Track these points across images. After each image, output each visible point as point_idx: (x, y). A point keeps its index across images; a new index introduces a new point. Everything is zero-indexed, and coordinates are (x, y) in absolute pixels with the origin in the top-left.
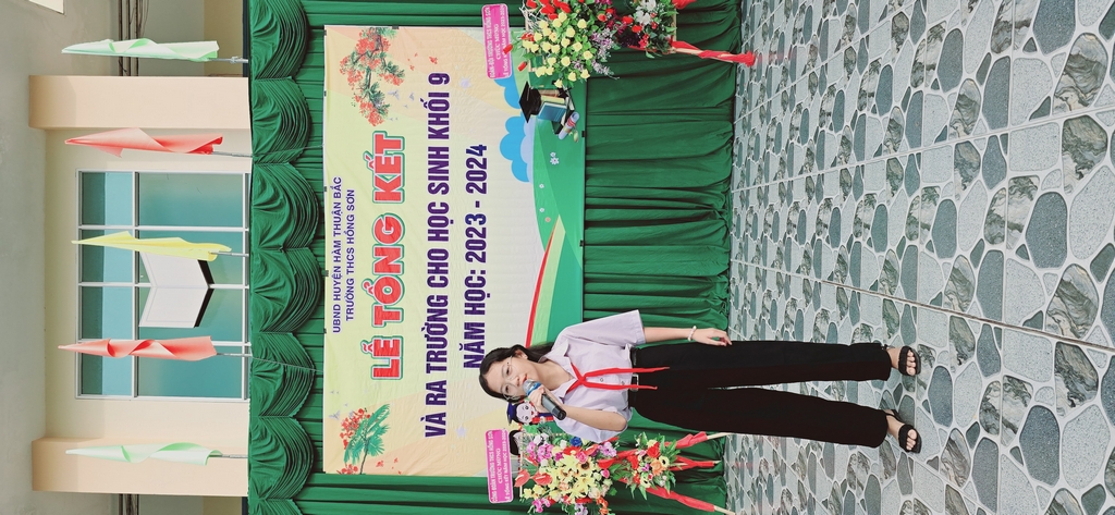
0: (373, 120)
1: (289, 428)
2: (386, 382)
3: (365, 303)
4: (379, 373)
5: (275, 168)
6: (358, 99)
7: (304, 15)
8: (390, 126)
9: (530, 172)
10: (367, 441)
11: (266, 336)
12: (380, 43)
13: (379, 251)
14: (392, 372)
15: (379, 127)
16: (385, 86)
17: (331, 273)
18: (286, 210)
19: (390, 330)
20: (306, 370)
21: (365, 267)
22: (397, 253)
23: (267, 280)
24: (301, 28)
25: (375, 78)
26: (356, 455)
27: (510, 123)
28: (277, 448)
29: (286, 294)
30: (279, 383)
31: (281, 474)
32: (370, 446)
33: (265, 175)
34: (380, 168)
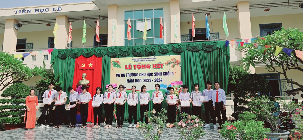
0: (165, 63)
1: (118, 52)
2: (124, 67)
3: (137, 63)
4: (126, 66)
5: (158, 48)
6: (169, 61)
7: (182, 52)
8: (165, 66)
10: (115, 65)
11: (132, 48)
12: (178, 64)
13: (145, 65)
14: (126, 68)
15: (165, 64)
16: (171, 65)
17: (141, 58)
18: (151, 50)
19: (133, 67)
20: (126, 55)
21: (142, 63)
22: (145, 68)
23: (140, 48)
24: (180, 51)
25: (172, 63)
26: (113, 63)
27: (166, 85)
28: (114, 51)
29: (138, 51)
30: (124, 51)
31: (110, 52)
33: (156, 47)
34: (158, 65)
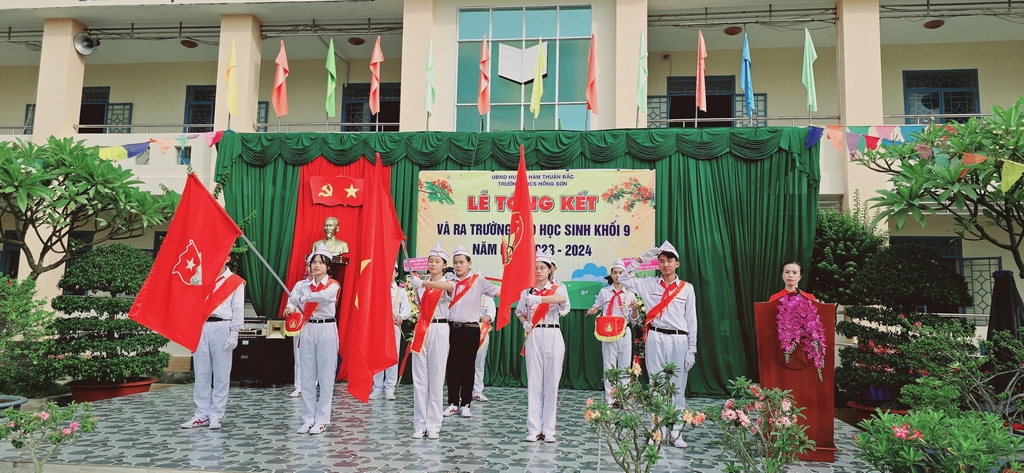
0: (604, 195)
1: (443, 154)
2: (465, 204)
3: (507, 192)
4: (471, 200)
5: (579, 143)
6: (616, 187)
7: (661, 158)
8: (601, 204)
9: (576, 279)
10: (435, 194)
11: (490, 140)
12: (646, 199)
14: (471, 207)
15: (601, 199)
16: (623, 201)
18: (556, 150)
19: (493, 205)
20: (472, 162)
23: (519, 140)
24: (653, 157)
25: (627, 196)
26: (428, 188)
27: (603, 269)
28: (433, 147)
29: (513, 151)
30: (466, 147)
31: (419, 149)
32: (433, 195)
33: (575, 139)
34: (579, 199)
